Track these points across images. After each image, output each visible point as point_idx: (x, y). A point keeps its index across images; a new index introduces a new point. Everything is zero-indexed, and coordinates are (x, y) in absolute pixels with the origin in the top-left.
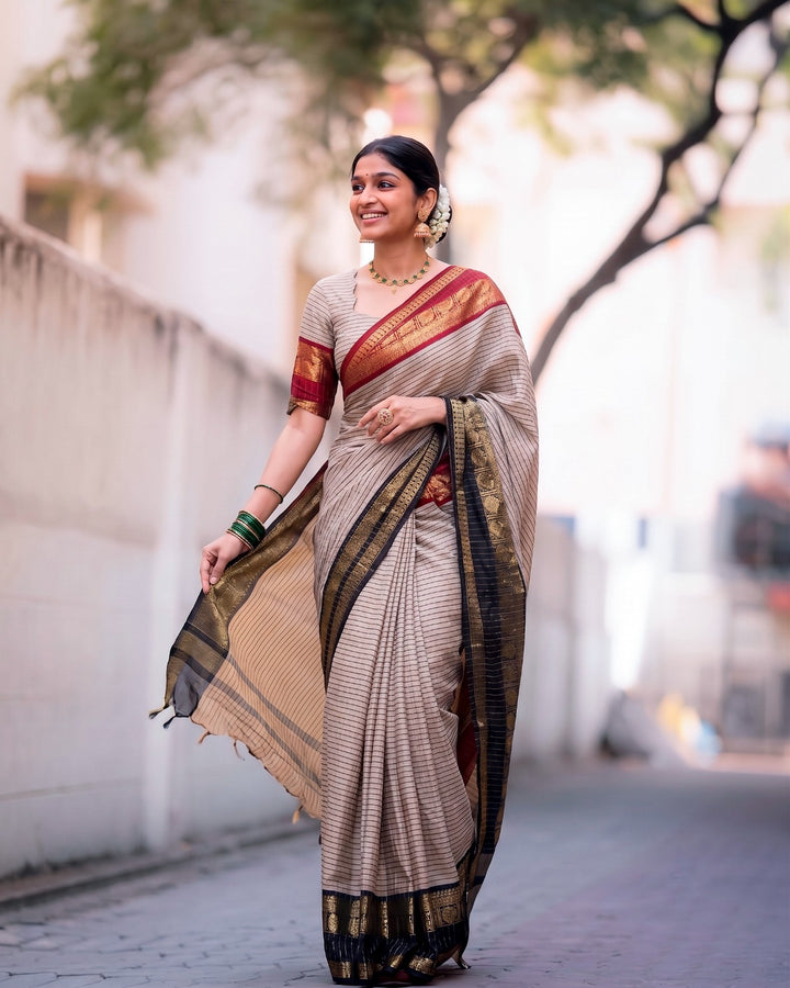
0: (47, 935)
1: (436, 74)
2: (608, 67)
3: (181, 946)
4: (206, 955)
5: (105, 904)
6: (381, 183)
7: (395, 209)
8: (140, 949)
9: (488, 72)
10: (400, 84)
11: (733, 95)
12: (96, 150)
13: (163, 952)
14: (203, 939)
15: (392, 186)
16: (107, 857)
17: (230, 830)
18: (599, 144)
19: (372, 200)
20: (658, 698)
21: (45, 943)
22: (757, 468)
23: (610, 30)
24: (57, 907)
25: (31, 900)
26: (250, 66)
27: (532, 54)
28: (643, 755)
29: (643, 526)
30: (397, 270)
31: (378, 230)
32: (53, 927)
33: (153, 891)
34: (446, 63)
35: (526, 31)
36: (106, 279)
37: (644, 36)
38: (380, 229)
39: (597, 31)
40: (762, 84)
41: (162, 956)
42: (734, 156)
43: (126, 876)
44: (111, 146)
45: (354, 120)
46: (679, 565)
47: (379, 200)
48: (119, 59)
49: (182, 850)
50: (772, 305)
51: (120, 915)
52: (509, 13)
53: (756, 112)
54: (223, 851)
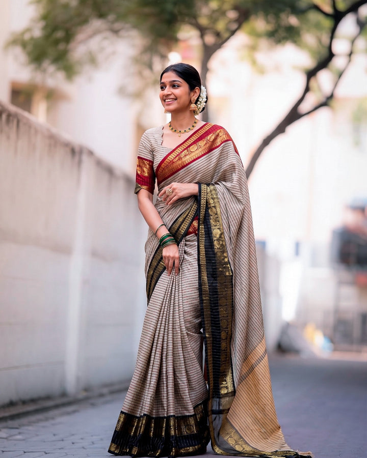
0: (20, 433)
1: (202, 36)
2: (282, 33)
3: (82, 439)
4: (93, 443)
5: (47, 419)
6: (174, 85)
7: (180, 97)
8: (63, 440)
9: (226, 35)
10: (184, 41)
11: (340, 46)
12: (44, 71)
13: (74, 442)
14: (92, 436)
15: (179, 86)
16: (48, 398)
17: (105, 385)
18: (277, 68)
19: (169, 93)
20: (304, 325)
21: (19, 437)
22: (350, 219)
23: (283, 16)
24: (24, 420)
25: (13, 417)
26: (116, 32)
27: (246, 27)
28: (296, 351)
29: (297, 245)
30: (181, 126)
31: (172, 107)
32: (23, 429)
33: (68, 413)
34: (207, 31)
35: (244, 16)
36: (48, 130)
37: (298, 19)
38: (174, 106)
39: (277, 16)
40: (353, 42)
41: (73, 443)
42: (340, 75)
43: (57, 407)
44: (51, 69)
45: (164, 57)
46: (314, 263)
47: (173, 93)
48: (55, 29)
49: (83, 394)
50: (357, 143)
51: (53, 425)
52: (236, 8)
53: (350, 54)
54: (102, 395)
